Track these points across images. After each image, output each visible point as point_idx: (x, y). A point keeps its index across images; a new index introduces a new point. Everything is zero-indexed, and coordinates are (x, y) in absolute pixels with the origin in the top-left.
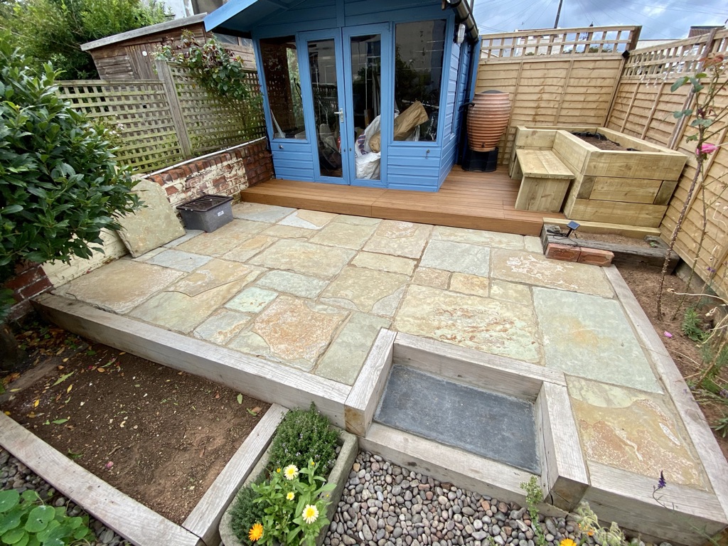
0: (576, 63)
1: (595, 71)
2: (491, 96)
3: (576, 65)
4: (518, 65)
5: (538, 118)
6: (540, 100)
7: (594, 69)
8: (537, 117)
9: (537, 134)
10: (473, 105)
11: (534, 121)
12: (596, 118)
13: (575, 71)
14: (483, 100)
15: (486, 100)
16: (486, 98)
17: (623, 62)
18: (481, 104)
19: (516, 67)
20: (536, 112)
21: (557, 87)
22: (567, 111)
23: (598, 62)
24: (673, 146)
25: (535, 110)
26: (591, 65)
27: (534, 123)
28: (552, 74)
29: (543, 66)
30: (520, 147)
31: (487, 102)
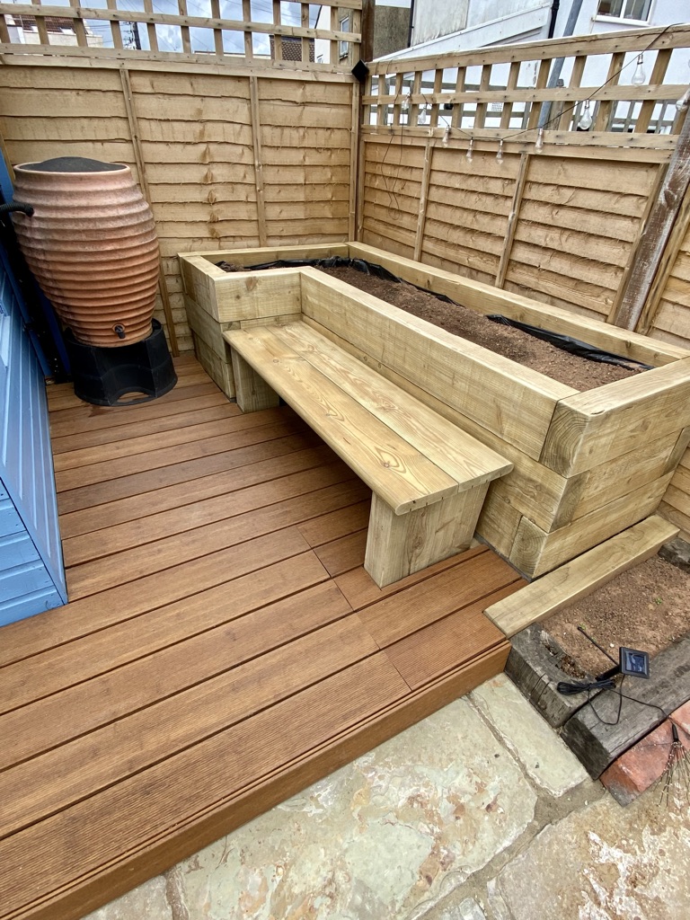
0: (263, 84)
1: (307, 108)
2: (81, 179)
3: (267, 91)
4: (114, 77)
5: (222, 229)
6: (207, 182)
7: (304, 104)
8: (218, 227)
9: (259, 287)
10: (29, 211)
11: (215, 237)
12: (336, 222)
13: (267, 107)
14: (60, 194)
15: (71, 195)
16: (67, 188)
17: (355, 89)
18: (57, 208)
19: (112, 83)
20: (212, 215)
21: (239, 149)
22: (277, 208)
23: (309, 88)
24: (637, 326)
25: (208, 209)
26: (297, 94)
27: (216, 244)
28: (214, 109)
29: (185, 86)
30: (230, 326)
31: (76, 202)
